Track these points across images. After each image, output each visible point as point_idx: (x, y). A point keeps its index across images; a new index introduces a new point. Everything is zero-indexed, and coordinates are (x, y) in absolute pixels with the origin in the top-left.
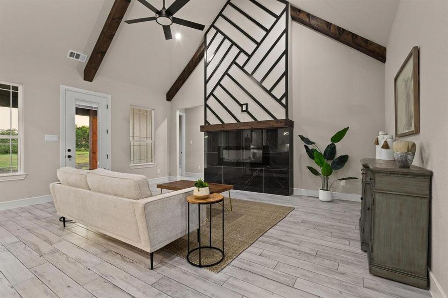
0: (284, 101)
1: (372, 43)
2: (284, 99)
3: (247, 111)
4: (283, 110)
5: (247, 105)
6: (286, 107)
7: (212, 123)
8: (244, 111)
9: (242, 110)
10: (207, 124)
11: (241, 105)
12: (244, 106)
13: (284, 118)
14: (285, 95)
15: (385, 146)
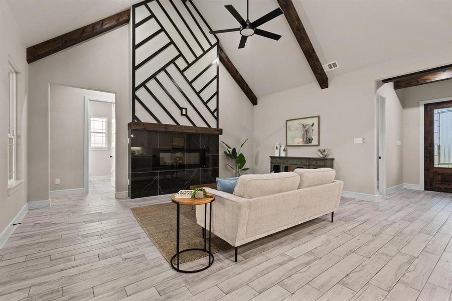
0: (215, 114)
1: (253, 93)
3: (186, 115)
4: (215, 121)
5: (186, 109)
6: (217, 118)
7: (143, 121)
8: (184, 115)
9: (182, 114)
10: (136, 121)
11: (181, 109)
12: (183, 110)
13: (216, 127)
14: (217, 110)
15: (284, 150)
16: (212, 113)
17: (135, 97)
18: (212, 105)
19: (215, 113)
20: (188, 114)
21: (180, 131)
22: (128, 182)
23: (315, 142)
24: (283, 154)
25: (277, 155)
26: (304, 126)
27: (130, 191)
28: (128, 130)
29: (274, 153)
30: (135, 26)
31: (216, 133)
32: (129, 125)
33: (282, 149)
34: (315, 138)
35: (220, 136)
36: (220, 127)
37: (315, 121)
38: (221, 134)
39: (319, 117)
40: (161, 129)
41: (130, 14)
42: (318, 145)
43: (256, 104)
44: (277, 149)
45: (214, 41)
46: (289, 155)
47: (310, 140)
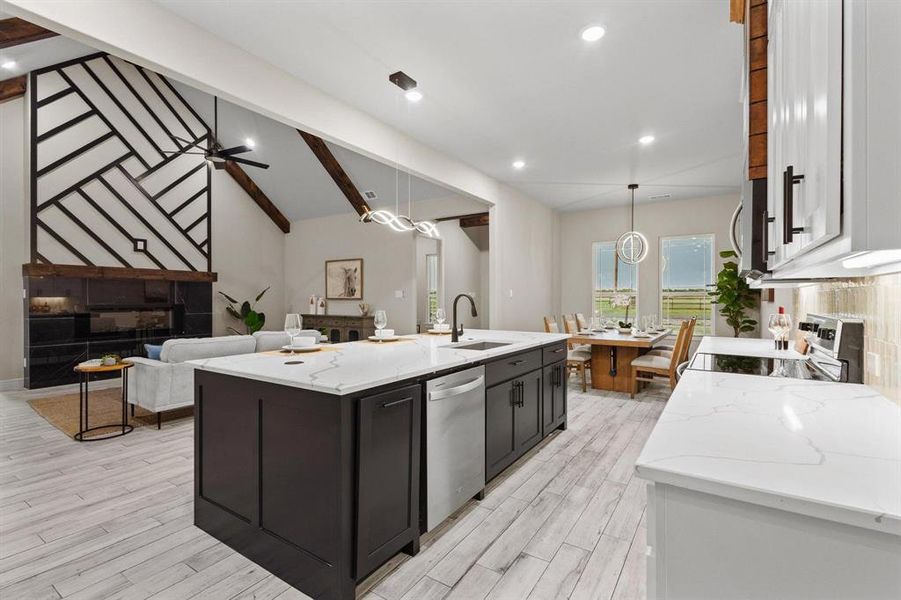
1: (281, 215)
2: (206, 246)
3: (145, 251)
4: (204, 261)
5: (145, 241)
6: (208, 256)
7: (55, 261)
8: (140, 250)
9: (136, 249)
10: (39, 262)
11: (135, 241)
12: (139, 243)
13: (205, 270)
14: (208, 241)
15: (322, 305)
16: (199, 247)
17: (35, 222)
18: (199, 234)
19: (205, 248)
20: (149, 249)
21: (132, 277)
22: (24, 363)
23: (357, 295)
24: (321, 312)
25: (312, 312)
26: (346, 271)
27: (28, 378)
28: (24, 275)
29: (309, 310)
30: (36, 105)
31: (206, 279)
32: (25, 267)
33: (319, 303)
34: (358, 288)
35: (214, 283)
36: (213, 271)
37: (357, 264)
38: (216, 280)
39: (362, 260)
40: (92, 275)
41: (26, 85)
42: (361, 299)
43: (288, 232)
44: (312, 303)
45: (200, 132)
46: (331, 312)
47: (352, 292)
